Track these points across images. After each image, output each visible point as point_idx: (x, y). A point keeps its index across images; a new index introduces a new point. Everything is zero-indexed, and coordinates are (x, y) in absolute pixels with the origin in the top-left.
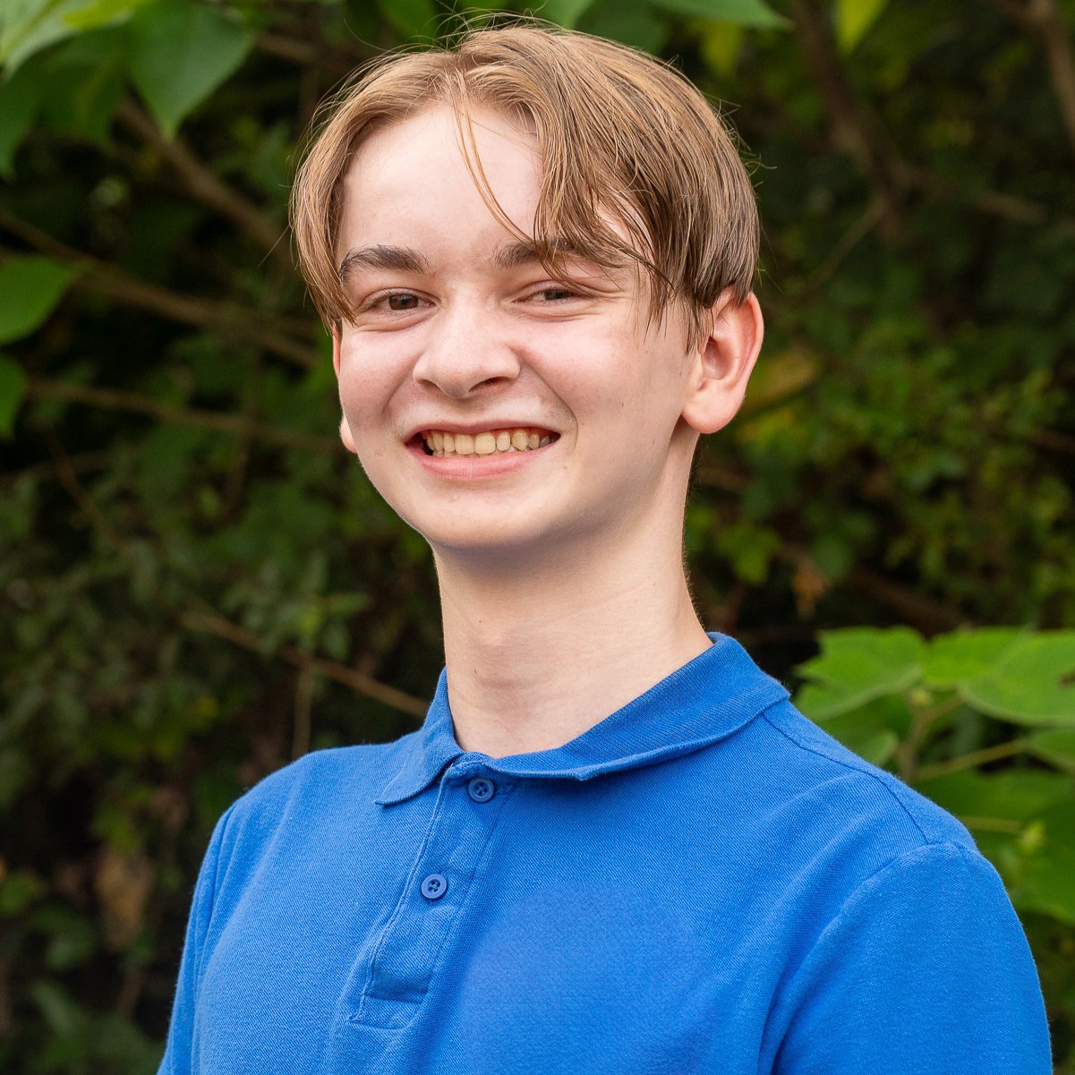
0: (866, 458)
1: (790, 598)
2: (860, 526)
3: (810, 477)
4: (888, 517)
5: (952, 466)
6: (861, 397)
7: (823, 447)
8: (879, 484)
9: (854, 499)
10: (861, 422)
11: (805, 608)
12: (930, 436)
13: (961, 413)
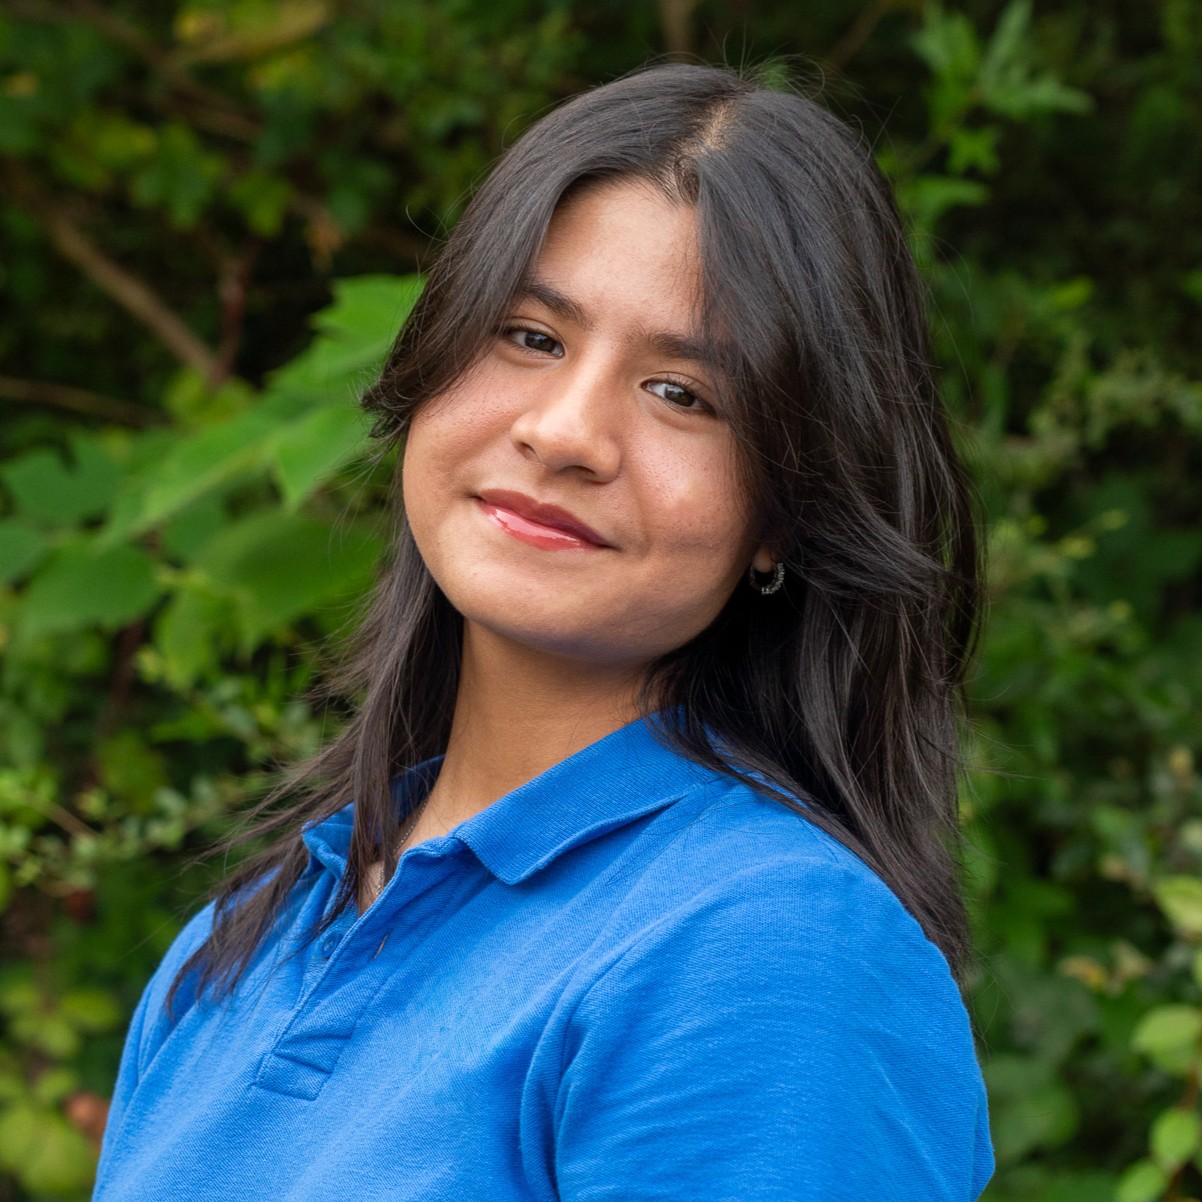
0: (380, 104)
1: (305, 252)
2: (376, 176)
3: (325, 124)
4: (404, 166)
5: (468, 111)
6: (375, 39)
7: (337, 92)
8: (395, 132)
9: (370, 148)
10: (374, 65)
11: (322, 261)
12: (446, 81)
13: (477, 57)
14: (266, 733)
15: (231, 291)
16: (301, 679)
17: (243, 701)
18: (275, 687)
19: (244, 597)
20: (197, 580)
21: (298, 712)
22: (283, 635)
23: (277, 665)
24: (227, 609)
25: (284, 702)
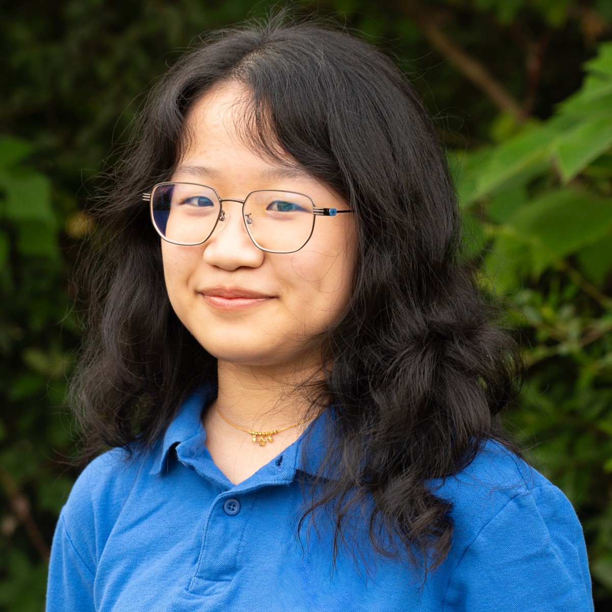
14: (547, 323)
15: (533, 64)
16: (570, 292)
17: (532, 304)
18: (553, 298)
19: (535, 242)
20: (507, 231)
21: (567, 311)
22: (560, 265)
23: (555, 284)
24: (525, 249)
25: (559, 306)
